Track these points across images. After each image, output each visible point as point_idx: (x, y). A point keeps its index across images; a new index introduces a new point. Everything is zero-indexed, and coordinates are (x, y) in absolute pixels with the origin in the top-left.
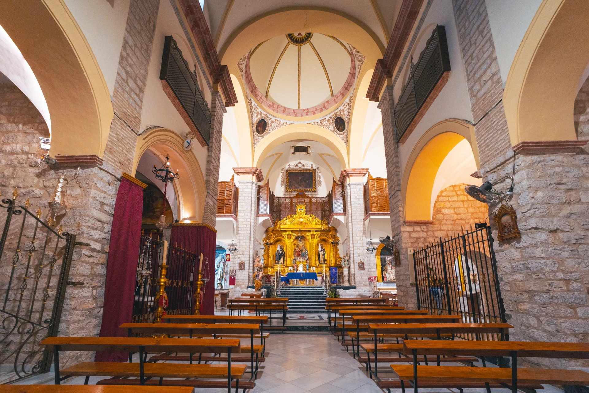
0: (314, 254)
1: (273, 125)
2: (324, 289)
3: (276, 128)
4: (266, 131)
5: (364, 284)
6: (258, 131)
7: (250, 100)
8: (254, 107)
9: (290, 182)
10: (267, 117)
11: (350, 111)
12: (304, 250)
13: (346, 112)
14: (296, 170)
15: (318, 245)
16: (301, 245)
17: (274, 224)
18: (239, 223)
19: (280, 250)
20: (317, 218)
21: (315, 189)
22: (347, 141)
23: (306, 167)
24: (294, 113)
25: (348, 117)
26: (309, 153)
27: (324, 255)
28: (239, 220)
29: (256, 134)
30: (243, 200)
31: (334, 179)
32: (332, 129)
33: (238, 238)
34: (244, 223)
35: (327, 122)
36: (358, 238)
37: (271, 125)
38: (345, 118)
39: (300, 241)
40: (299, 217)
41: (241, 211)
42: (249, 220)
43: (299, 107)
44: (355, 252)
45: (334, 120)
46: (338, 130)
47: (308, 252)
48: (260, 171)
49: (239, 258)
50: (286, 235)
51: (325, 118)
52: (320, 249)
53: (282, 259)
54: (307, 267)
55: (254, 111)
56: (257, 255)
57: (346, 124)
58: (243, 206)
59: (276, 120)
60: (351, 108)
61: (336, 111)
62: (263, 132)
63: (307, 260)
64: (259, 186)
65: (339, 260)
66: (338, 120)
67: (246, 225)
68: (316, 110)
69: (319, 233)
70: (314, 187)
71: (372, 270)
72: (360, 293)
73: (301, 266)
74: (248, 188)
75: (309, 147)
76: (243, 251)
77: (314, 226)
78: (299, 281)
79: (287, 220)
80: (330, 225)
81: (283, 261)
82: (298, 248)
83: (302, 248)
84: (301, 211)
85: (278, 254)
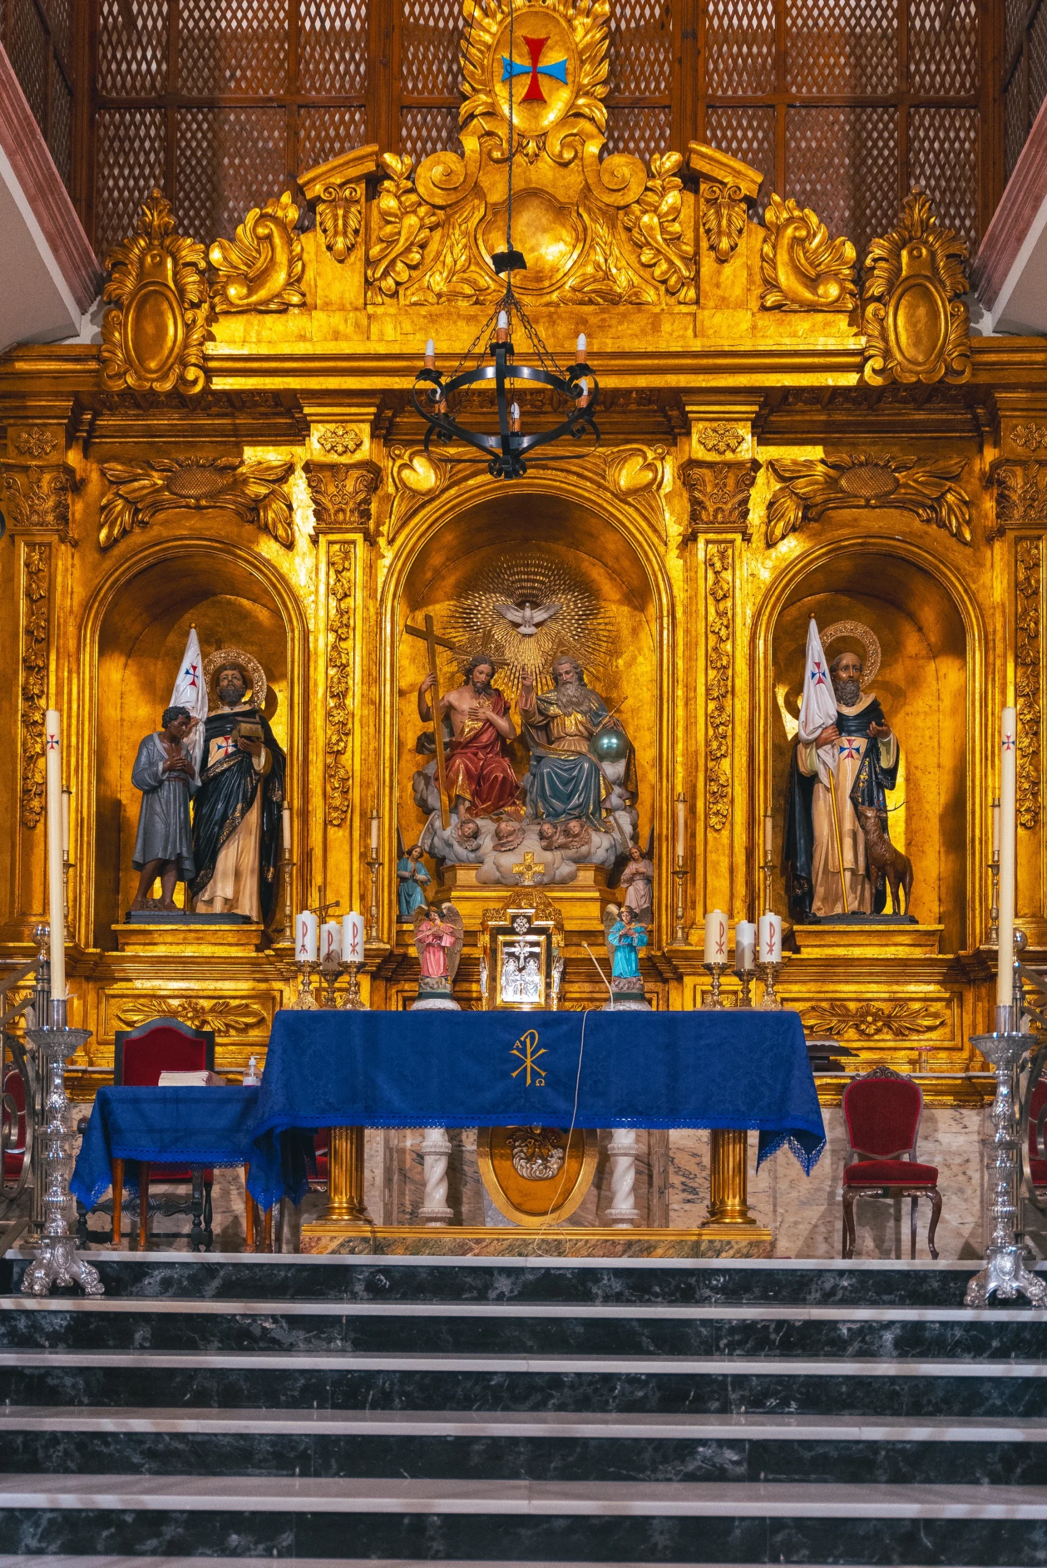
0: (731, 768)
12: (572, 722)
16: (528, 654)
20: (777, 209)
27: (874, 785)
40: (493, 189)
47: (627, 751)
50: (299, 489)
52: (815, 708)
53: (237, 853)
54: (622, 964)
69: (816, 453)
77: (738, 328)
78: (486, 1168)
79: (310, 244)
80: (987, 324)
81: (250, 886)
82: (485, 690)
83: (544, 688)
84: (534, 96)
85: (181, 770)
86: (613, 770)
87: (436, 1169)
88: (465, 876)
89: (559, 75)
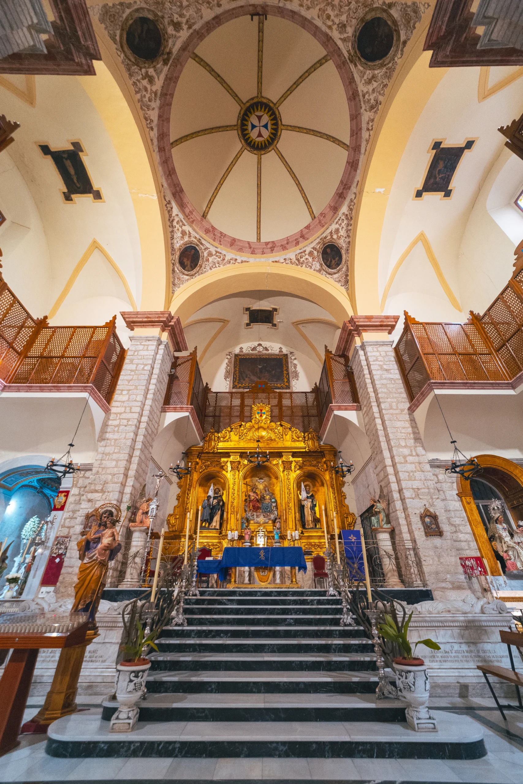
0: (292, 505)
1: (211, 259)
3: (217, 265)
4: (197, 268)
6: (183, 265)
7: (169, 203)
8: (176, 219)
9: (240, 373)
10: (202, 244)
11: (350, 228)
12: (268, 497)
13: (342, 233)
14: (252, 354)
16: (261, 487)
17: (203, 438)
18: (112, 417)
19: (215, 498)
20: (293, 429)
21: (287, 384)
22: (347, 282)
23: (270, 352)
24: (250, 248)
25: (347, 240)
26: (275, 325)
27: (313, 507)
28: (113, 410)
31: (326, 347)
32: (318, 267)
33: (101, 450)
34: (124, 416)
35: (307, 256)
36: (406, 451)
37: (208, 260)
38: (342, 243)
39: (261, 479)
40: (256, 426)
41: (123, 390)
43: (259, 239)
45: (321, 251)
46: (329, 267)
47: (276, 502)
48: (179, 322)
50: (229, 464)
51: (304, 249)
52: (304, 495)
53: (217, 518)
54: (276, 537)
56: (142, 495)
57: (343, 252)
58: (129, 381)
59: (217, 252)
60: (352, 222)
61: (324, 235)
62: (193, 268)
63: (274, 521)
64: (176, 358)
65: (350, 520)
66: (328, 250)
67: (128, 420)
68: (287, 243)
69: (300, 459)
70: (286, 380)
73: (261, 534)
74: (147, 350)
75: (275, 310)
77: (289, 444)
78: (256, 574)
79: (232, 433)
80: (322, 443)
81: (218, 523)
82: (255, 492)
83: (263, 492)
84: (261, 416)
85: (209, 505)
86: (274, 504)
87: (247, 574)
88: (252, 522)
89: (264, 413)
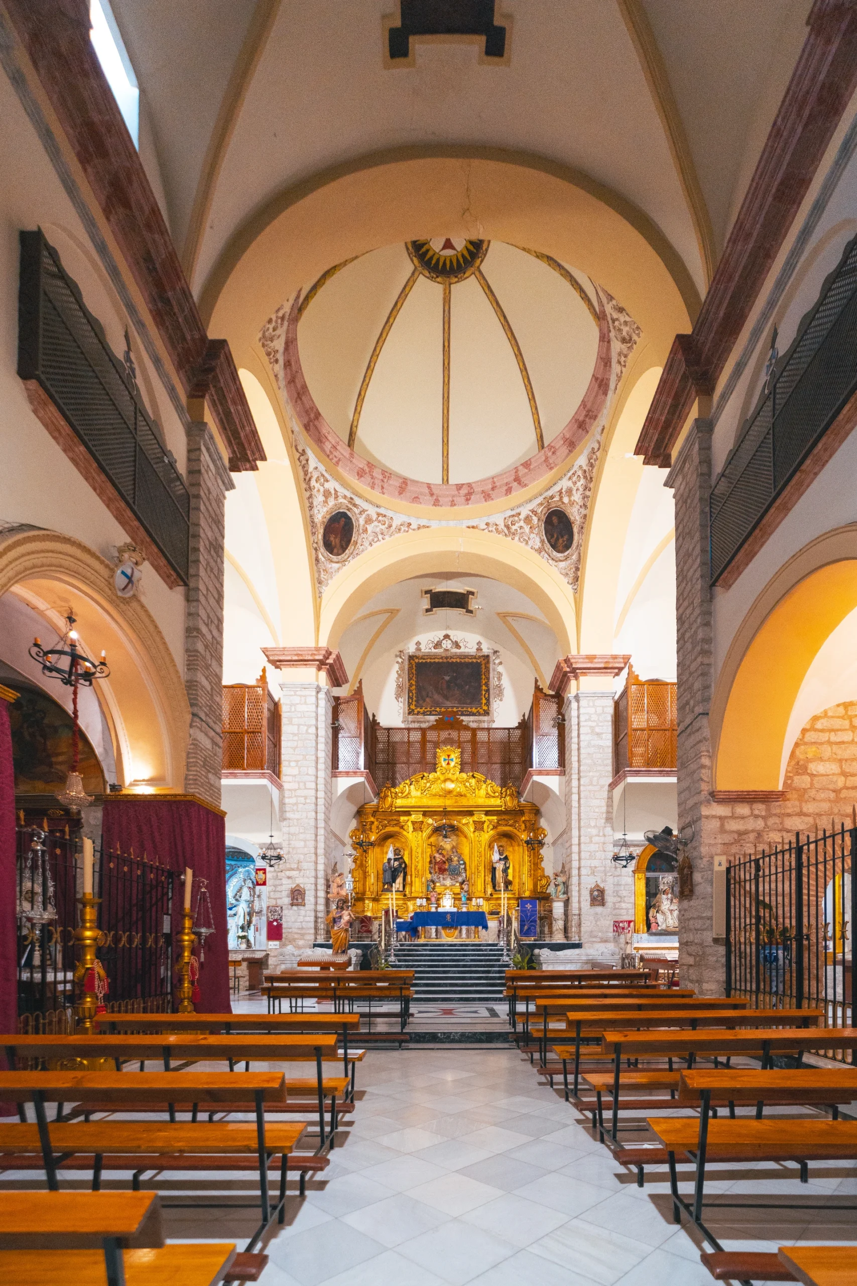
0: (482, 868)
1: (370, 528)
2: (502, 950)
3: (380, 537)
4: (351, 548)
5: (601, 938)
6: (329, 547)
7: (303, 453)
8: (315, 475)
9: (419, 689)
10: (355, 505)
11: (588, 492)
12: (456, 858)
13: (577, 497)
14: (435, 656)
15: (491, 847)
16: (448, 847)
17: (377, 794)
18: (287, 794)
19: (395, 860)
20: (489, 781)
21: (485, 708)
22: (576, 579)
23: (462, 650)
24: (432, 495)
25: (583, 511)
26: (471, 612)
27: (505, 870)
28: (286, 786)
29: (323, 553)
30: (294, 734)
31: (536, 681)
32: (538, 544)
33: (285, 830)
34: (299, 793)
35: (522, 523)
36: (594, 831)
37: (366, 531)
38: (574, 514)
39: (445, 837)
40: (442, 778)
41: (289, 761)
42: (313, 785)
43: (445, 479)
44: (583, 863)
45: (544, 518)
46: (554, 547)
47: (465, 864)
48: (338, 657)
49: (289, 878)
50: (410, 824)
51: (518, 511)
52: (496, 857)
53: (399, 880)
54: (463, 899)
55: (317, 485)
56: (334, 870)
57: (575, 530)
58: (294, 749)
59: (379, 514)
60: (592, 485)
61: (550, 493)
62: (344, 549)
63: (462, 883)
64: (337, 699)
65: (544, 882)
66: (555, 520)
67: (306, 798)
68: (493, 489)
69: (495, 818)
70: (484, 701)
71: (623, 905)
72: (590, 957)
73: (448, 896)
74: (305, 703)
75: (473, 593)
76: (299, 862)
77: (481, 801)
78: (443, 932)
79: (412, 787)
80: (522, 800)
81: (401, 885)
82: (440, 854)
83: (450, 853)
84: (448, 764)
85: (390, 868)
86: (462, 867)
87: (434, 931)
88: (438, 884)
89: (452, 760)
